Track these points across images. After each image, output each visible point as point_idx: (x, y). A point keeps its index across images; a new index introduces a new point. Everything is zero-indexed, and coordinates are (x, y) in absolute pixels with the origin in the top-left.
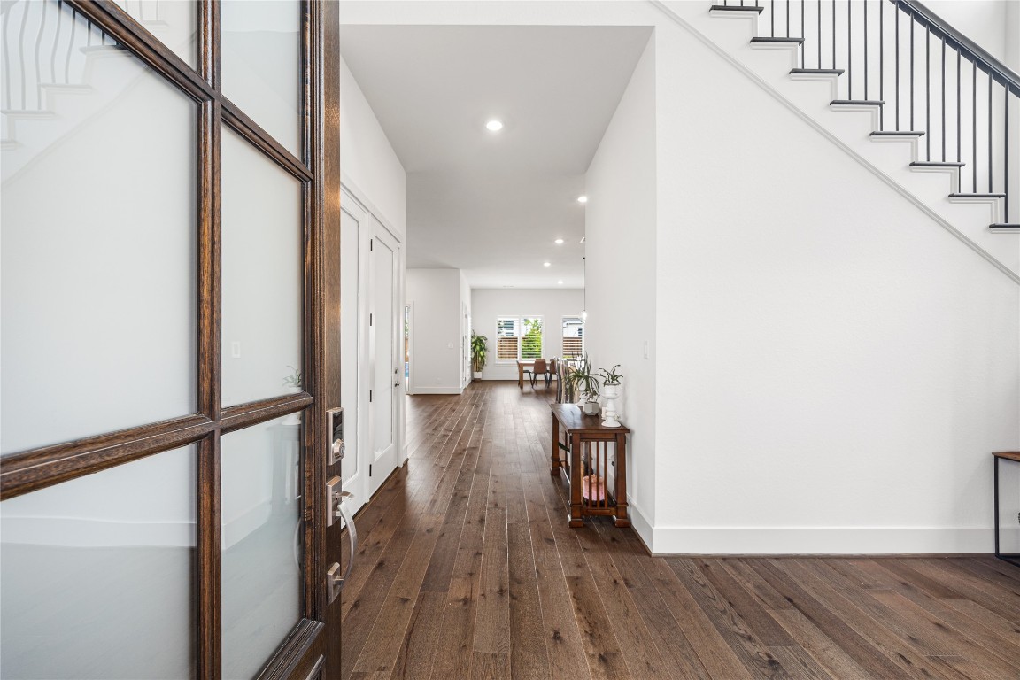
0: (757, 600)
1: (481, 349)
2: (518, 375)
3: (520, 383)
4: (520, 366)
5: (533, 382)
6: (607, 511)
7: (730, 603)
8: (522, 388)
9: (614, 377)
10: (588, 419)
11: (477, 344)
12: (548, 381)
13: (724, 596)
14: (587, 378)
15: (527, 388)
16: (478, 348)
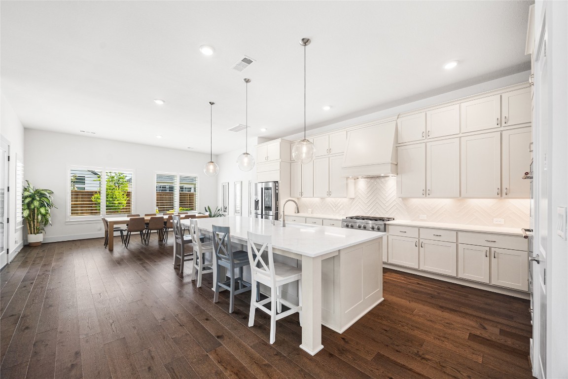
1: (42, 205)
8: (111, 250)
11: (34, 199)
15: (119, 249)
16: (36, 203)
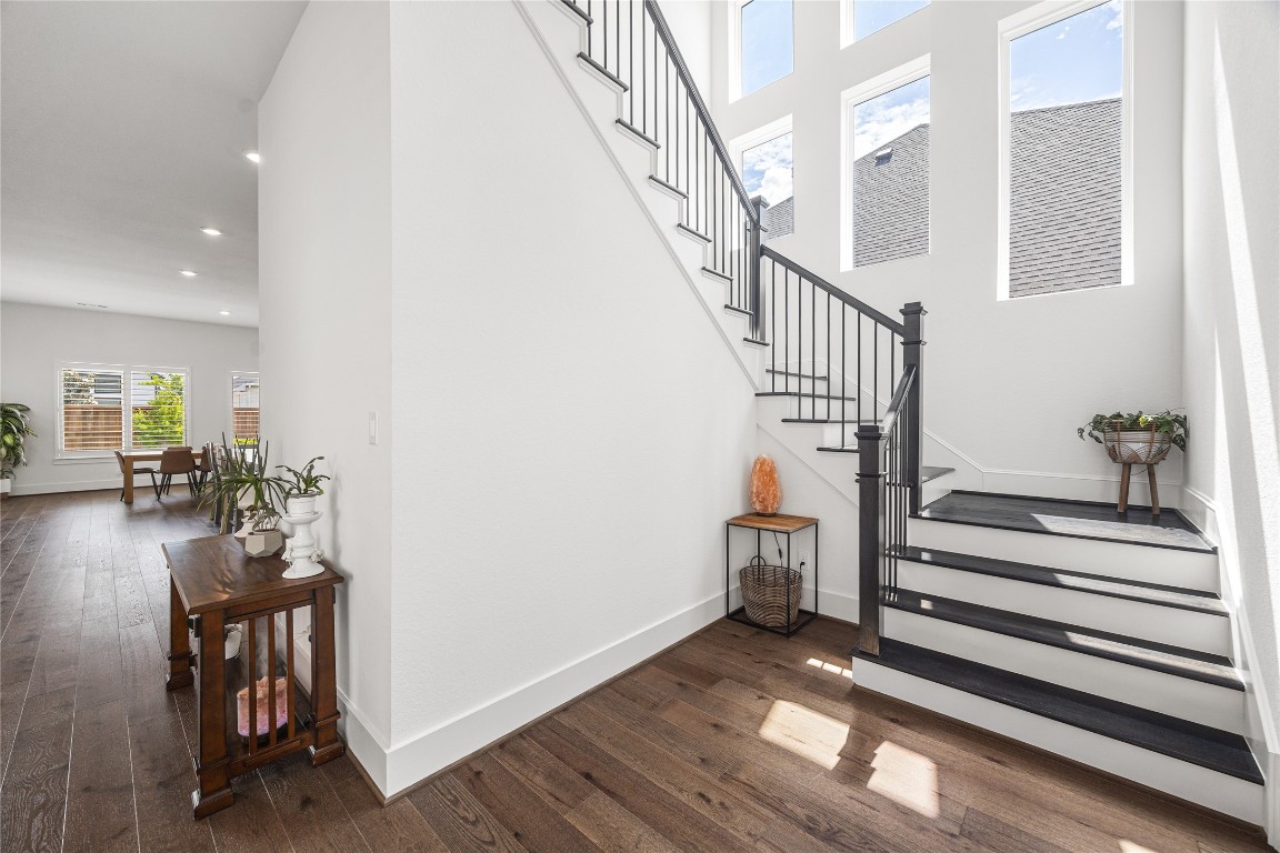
0: (549, 800)
1: (8, 431)
2: (122, 479)
3: (127, 494)
4: (126, 463)
5: (159, 490)
6: (293, 743)
7: (516, 835)
8: (129, 502)
9: (311, 481)
10: (255, 565)
12: (195, 486)
13: (506, 825)
14: (257, 482)
15: (145, 502)
